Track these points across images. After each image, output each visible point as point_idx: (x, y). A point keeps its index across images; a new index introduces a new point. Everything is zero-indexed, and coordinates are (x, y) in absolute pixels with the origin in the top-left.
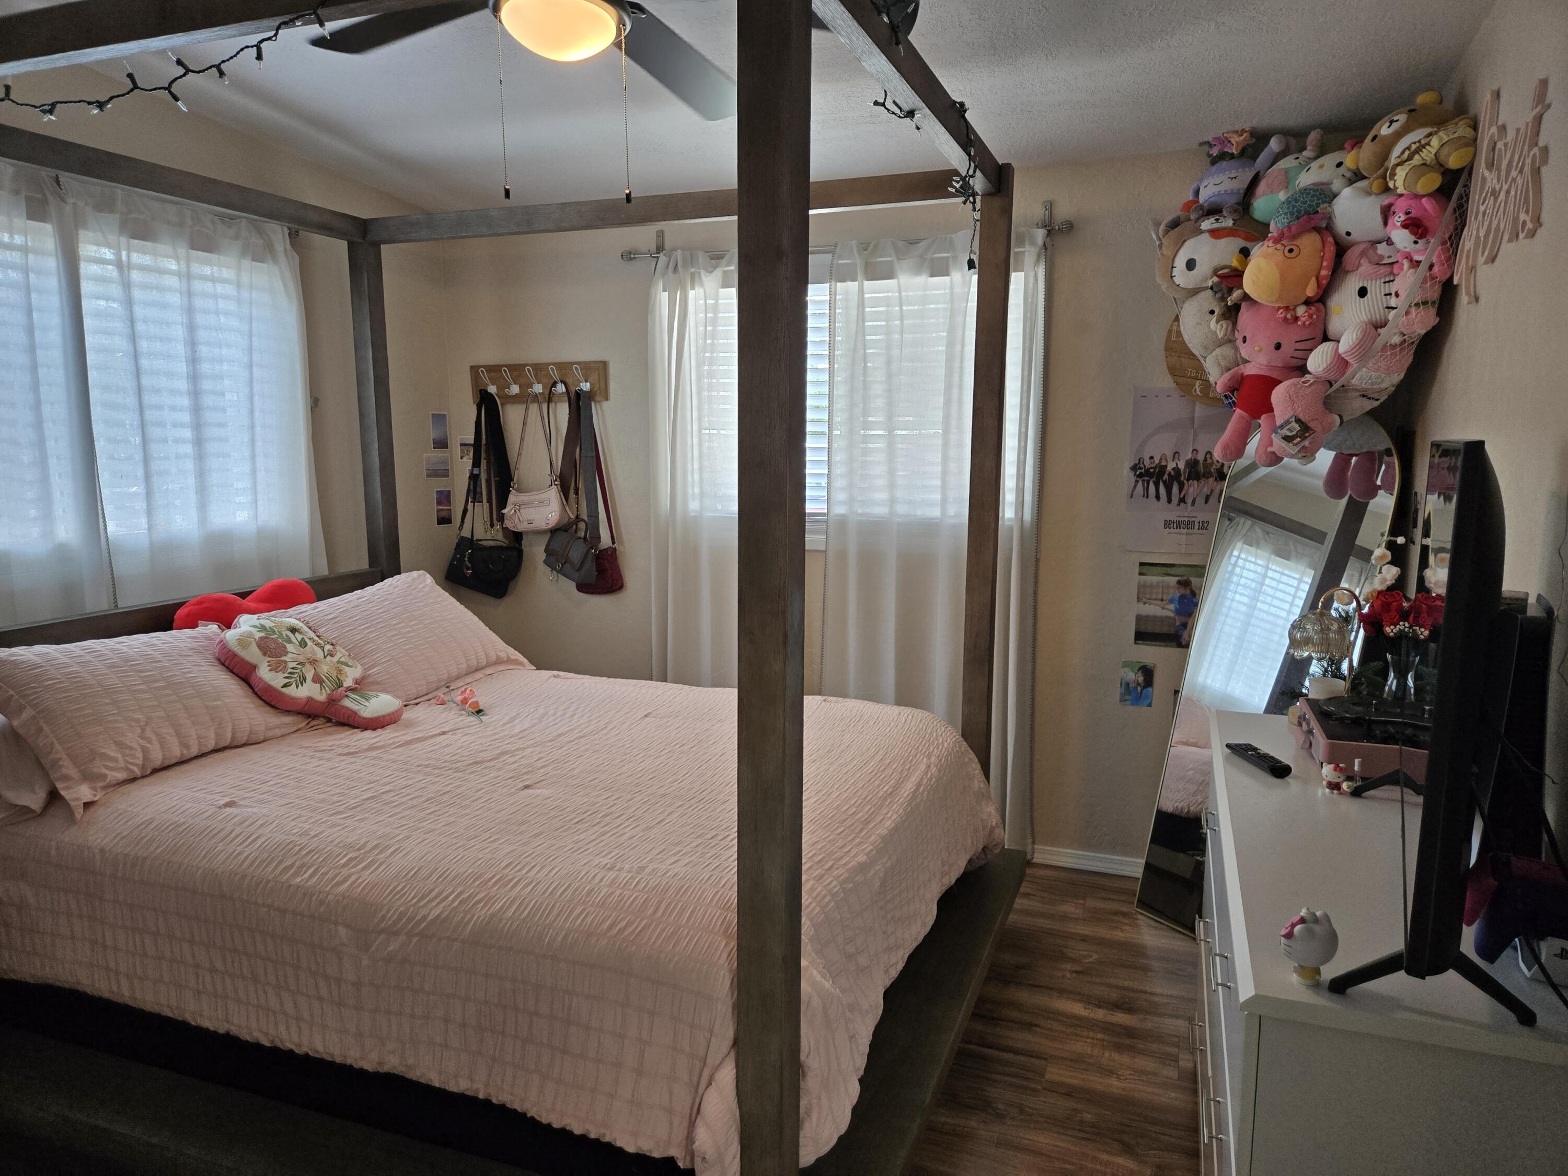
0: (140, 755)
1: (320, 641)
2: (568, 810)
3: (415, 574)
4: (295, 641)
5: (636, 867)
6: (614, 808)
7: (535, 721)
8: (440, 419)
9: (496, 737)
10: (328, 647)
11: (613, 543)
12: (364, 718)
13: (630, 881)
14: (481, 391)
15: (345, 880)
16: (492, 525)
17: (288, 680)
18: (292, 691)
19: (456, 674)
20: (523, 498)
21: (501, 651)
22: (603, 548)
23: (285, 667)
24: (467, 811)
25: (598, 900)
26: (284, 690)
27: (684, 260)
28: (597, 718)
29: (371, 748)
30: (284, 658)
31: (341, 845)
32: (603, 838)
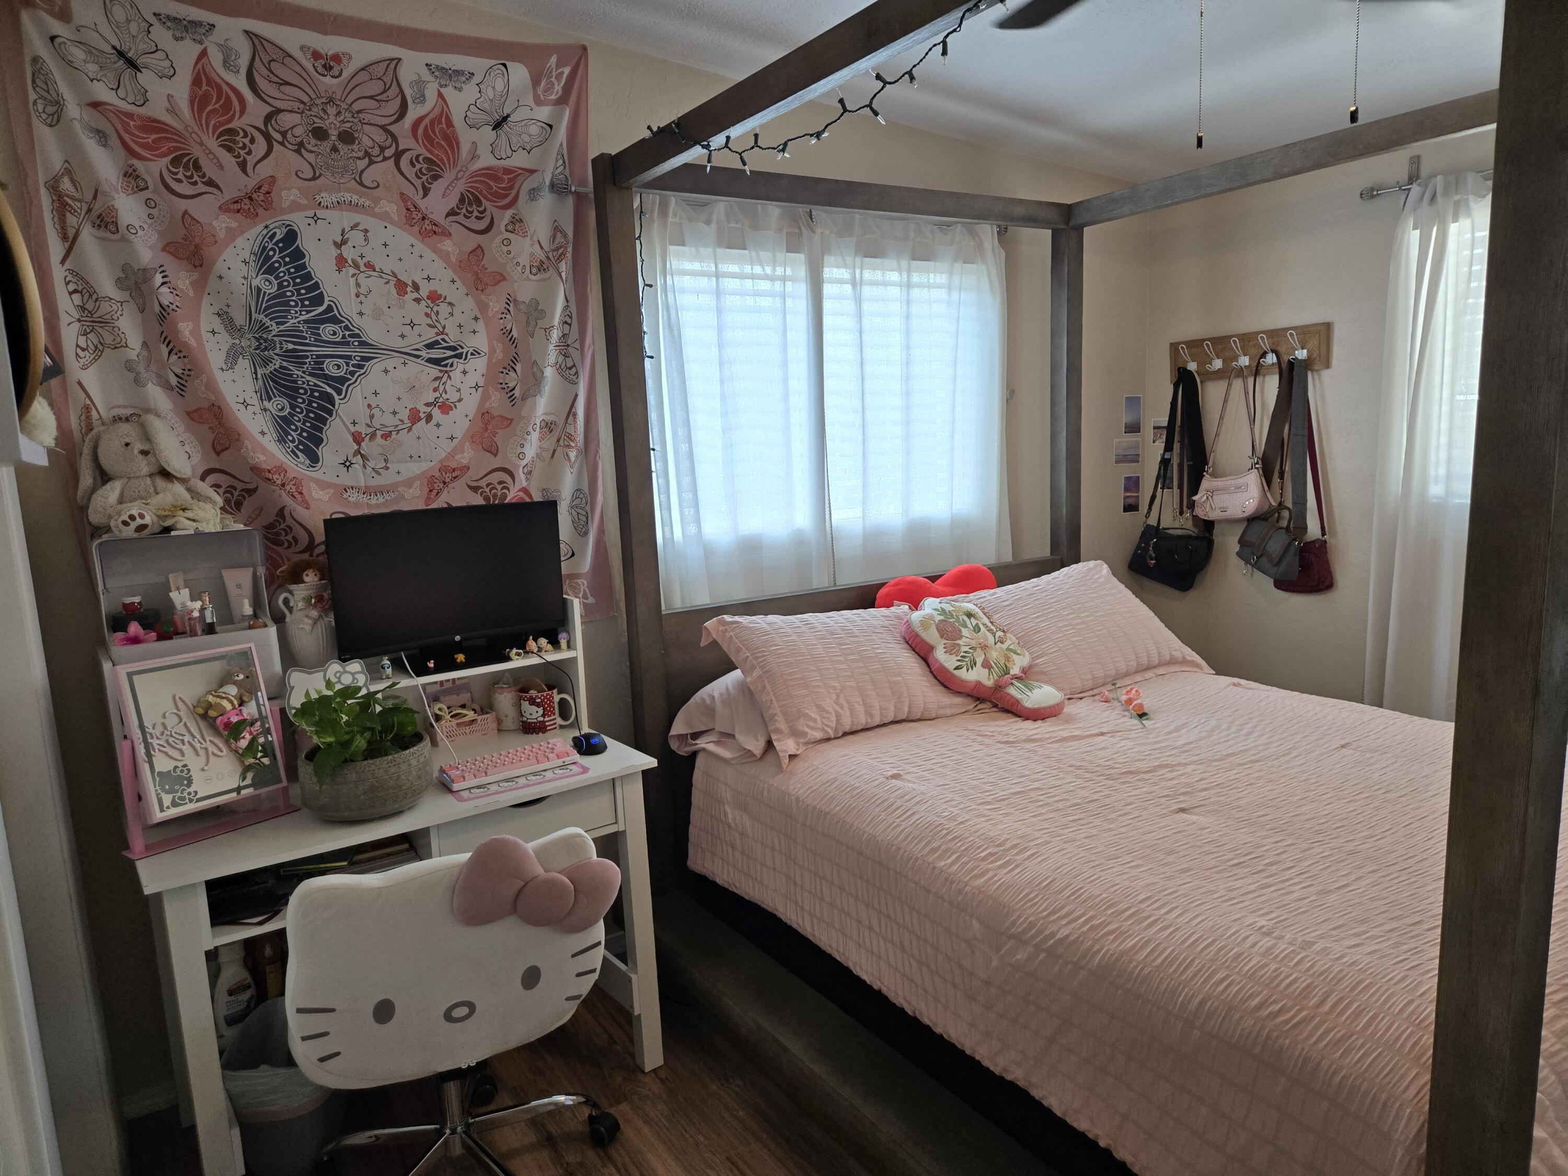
0: (834, 719)
1: (992, 627)
2: (1227, 847)
3: (1092, 564)
4: (970, 626)
5: (1300, 939)
6: (1284, 856)
7: (1204, 734)
8: (1133, 402)
9: (1158, 746)
10: (999, 634)
11: (1323, 534)
12: (1026, 708)
13: (1292, 956)
14: (1179, 369)
15: (983, 874)
16: (1181, 513)
17: (960, 663)
18: (963, 674)
19: (1125, 670)
20: (1219, 483)
21: (1176, 650)
22: (1309, 540)
23: (958, 650)
24: (1111, 826)
25: (1247, 968)
26: (956, 672)
27: (1446, 188)
28: (1277, 741)
29: (1028, 740)
30: (958, 642)
31: (983, 837)
32: (1264, 891)
